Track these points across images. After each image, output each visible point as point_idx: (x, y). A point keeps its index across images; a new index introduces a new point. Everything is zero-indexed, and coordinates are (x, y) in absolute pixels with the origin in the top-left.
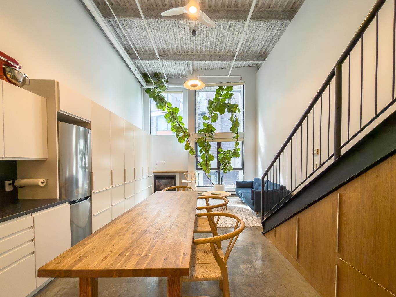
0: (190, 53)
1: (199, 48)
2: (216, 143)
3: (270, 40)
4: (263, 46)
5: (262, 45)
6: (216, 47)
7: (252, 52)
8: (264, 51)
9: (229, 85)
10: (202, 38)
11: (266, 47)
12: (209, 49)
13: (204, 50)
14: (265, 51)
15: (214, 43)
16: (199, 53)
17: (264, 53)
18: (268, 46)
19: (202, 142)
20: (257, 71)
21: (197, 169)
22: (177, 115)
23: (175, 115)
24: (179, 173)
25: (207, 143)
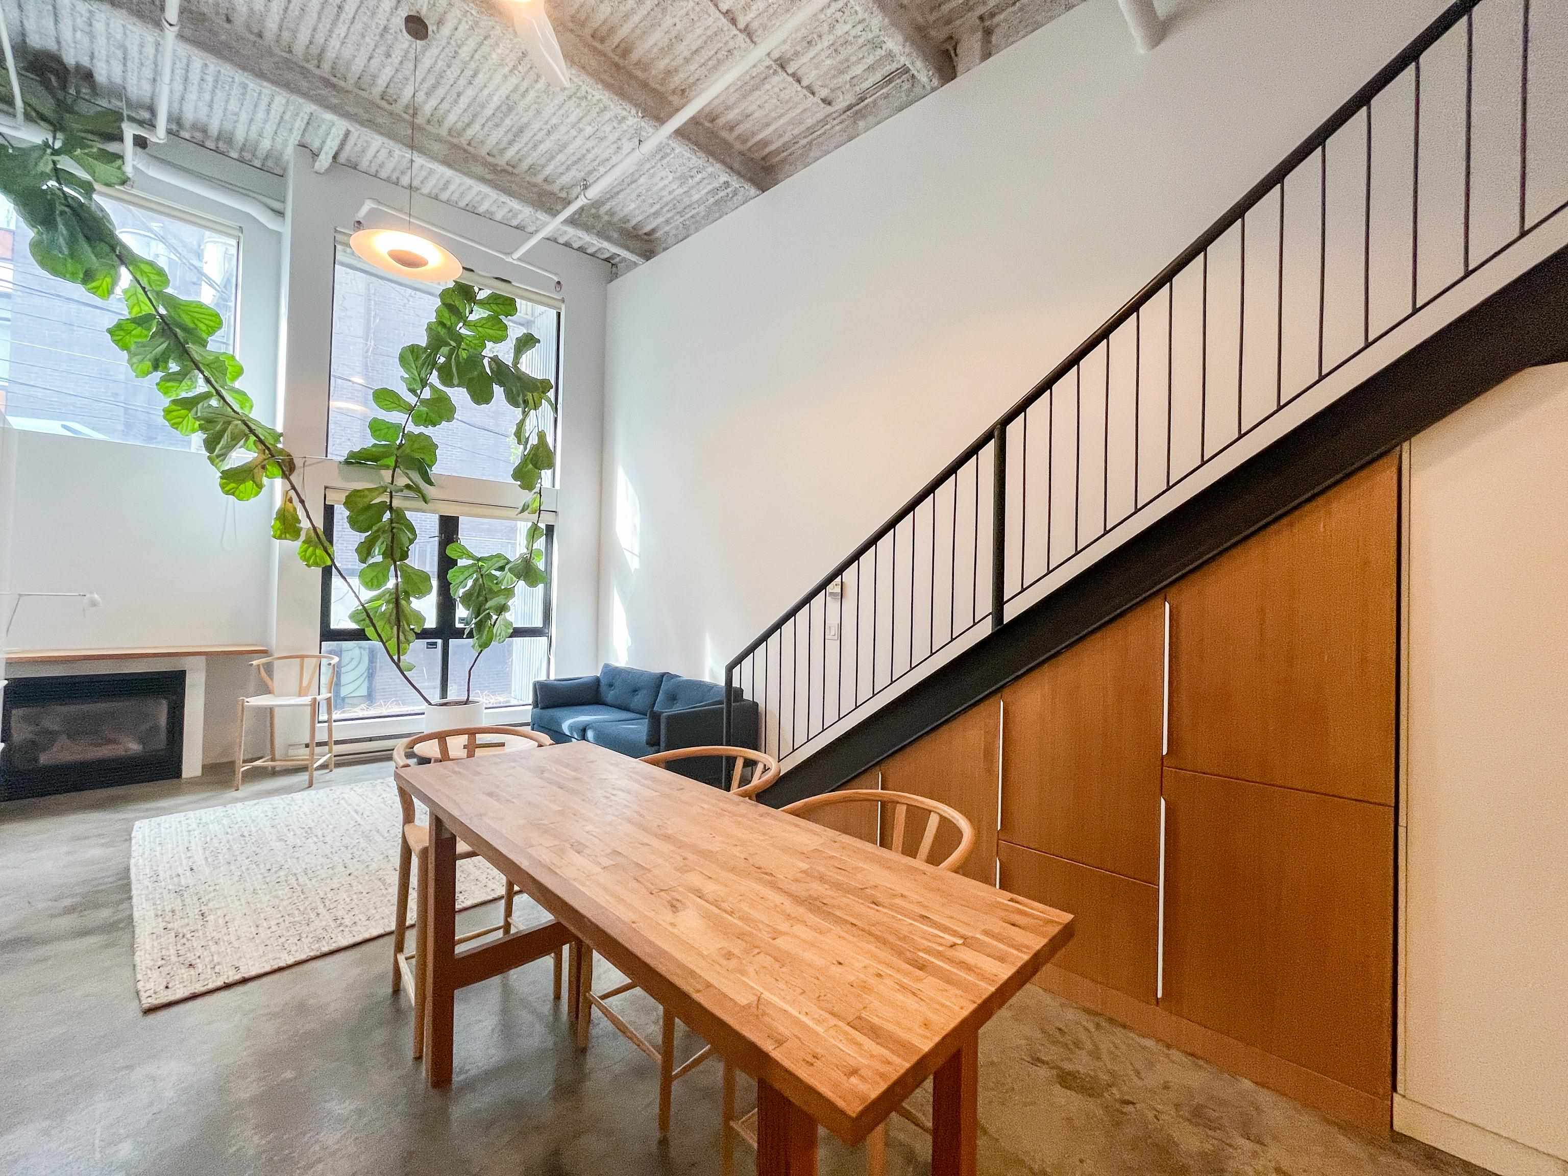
0: (349, 85)
1: (408, 92)
2: (436, 518)
3: (680, 207)
4: (654, 214)
5: (653, 210)
6: (486, 129)
7: (611, 213)
8: (647, 229)
9: (503, 290)
10: (440, 63)
11: (661, 220)
12: (452, 118)
13: (428, 108)
14: (653, 231)
15: (489, 112)
16: (398, 108)
17: (645, 234)
18: (667, 222)
19: (369, 507)
20: (611, 281)
21: (328, 634)
22: (203, 344)
23: (193, 343)
24: (204, 661)
25: (399, 517)
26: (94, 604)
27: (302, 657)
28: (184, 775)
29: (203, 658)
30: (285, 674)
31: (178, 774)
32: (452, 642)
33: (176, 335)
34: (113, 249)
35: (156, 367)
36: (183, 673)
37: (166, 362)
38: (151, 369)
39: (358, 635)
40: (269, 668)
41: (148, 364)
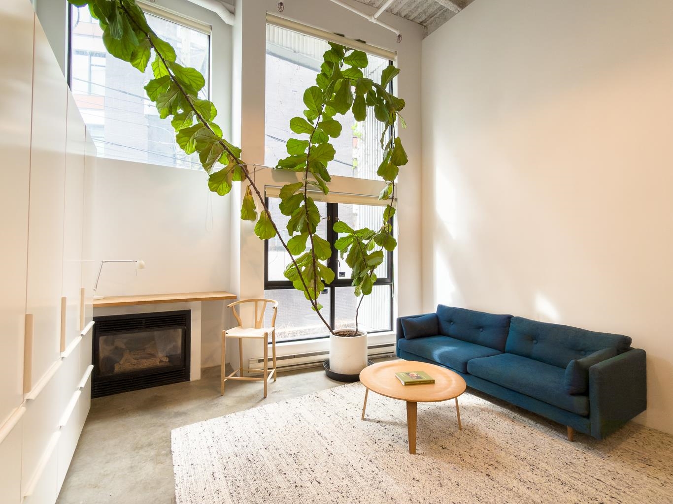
2: (325, 205)
9: (360, 48)
19: (292, 197)
20: (423, 39)
21: (270, 285)
22: (196, 95)
23: (191, 94)
24: (201, 304)
25: (309, 203)
26: (142, 267)
27: (256, 301)
28: (192, 379)
29: (199, 303)
30: (246, 313)
31: (187, 377)
32: (337, 289)
33: (181, 89)
34: (147, 35)
35: (170, 113)
36: (189, 311)
37: (176, 109)
38: (168, 113)
39: (288, 285)
40: (237, 307)
41: (166, 110)
